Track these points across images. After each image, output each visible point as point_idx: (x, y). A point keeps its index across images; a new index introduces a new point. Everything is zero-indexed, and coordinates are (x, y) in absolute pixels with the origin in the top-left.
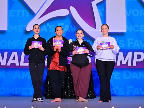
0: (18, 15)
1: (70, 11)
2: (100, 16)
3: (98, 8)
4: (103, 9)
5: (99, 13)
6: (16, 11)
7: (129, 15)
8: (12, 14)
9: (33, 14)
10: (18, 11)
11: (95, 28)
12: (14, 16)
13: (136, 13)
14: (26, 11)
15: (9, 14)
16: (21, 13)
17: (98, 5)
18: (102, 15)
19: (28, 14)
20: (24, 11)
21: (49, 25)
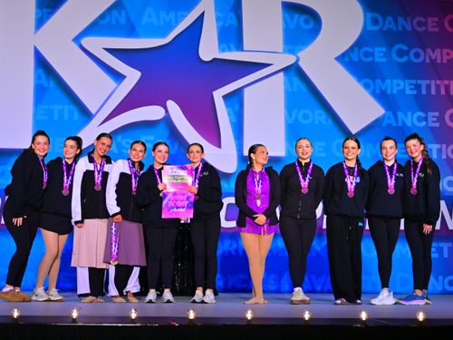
0: (56, 117)
1: (167, 111)
2: (231, 121)
3: (227, 105)
4: (237, 108)
5: (229, 114)
6: (52, 107)
7: (291, 121)
8: (42, 114)
9: (87, 115)
10: (57, 108)
11: (220, 147)
12: (46, 118)
13: (306, 116)
14: (72, 107)
15: (35, 115)
16: (61, 112)
17: (225, 97)
18: (234, 121)
19: (76, 115)
20: (68, 108)
21: (122, 139)
